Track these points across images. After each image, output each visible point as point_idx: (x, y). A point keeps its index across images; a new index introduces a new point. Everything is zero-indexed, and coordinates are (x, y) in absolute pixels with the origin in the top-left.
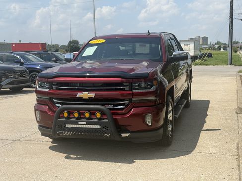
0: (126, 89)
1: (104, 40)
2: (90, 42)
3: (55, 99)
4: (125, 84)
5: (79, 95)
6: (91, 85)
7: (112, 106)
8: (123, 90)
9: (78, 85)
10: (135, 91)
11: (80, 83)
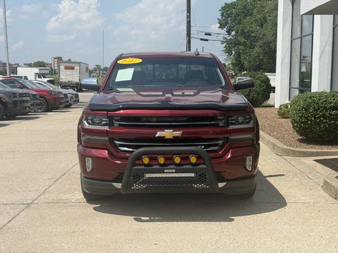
0: (220, 125)
1: (140, 61)
2: (119, 62)
3: (117, 140)
4: (219, 118)
5: (159, 134)
6: (174, 119)
7: (203, 147)
8: (216, 125)
9: (155, 119)
10: (231, 127)
11: (157, 117)
